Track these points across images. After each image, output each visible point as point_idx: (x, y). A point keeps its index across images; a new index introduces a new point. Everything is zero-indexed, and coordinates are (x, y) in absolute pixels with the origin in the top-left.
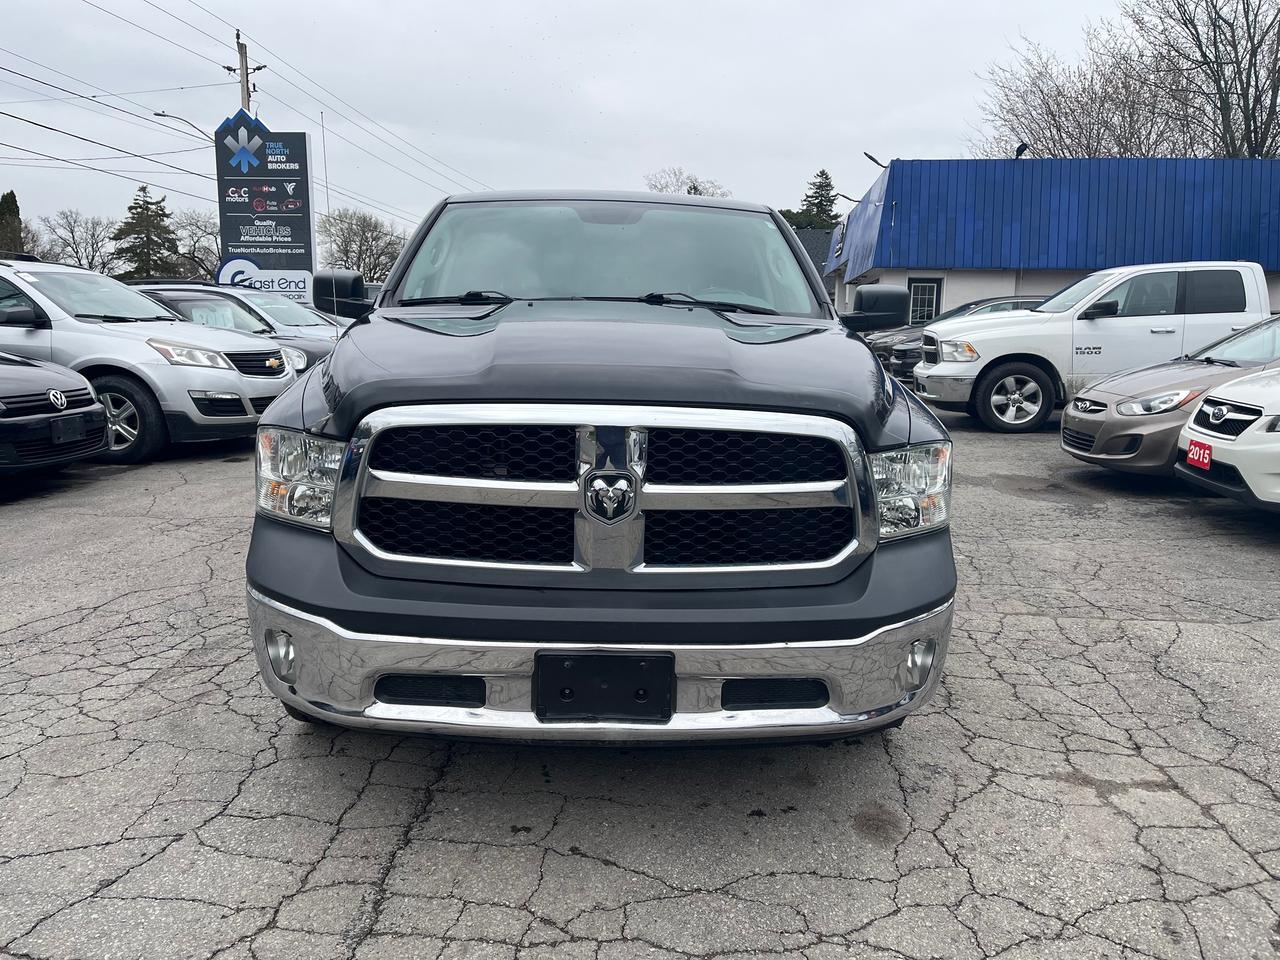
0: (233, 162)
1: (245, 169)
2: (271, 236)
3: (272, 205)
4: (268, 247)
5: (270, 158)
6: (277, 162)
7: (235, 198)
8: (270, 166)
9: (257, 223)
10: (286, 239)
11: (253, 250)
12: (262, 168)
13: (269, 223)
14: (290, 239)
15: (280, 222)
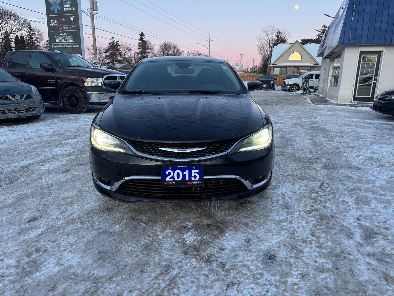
0: (52, 9)
1: (56, 12)
2: (66, 40)
3: (66, 27)
4: (65, 45)
5: (65, 6)
6: (67, 8)
7: (53, 24)
8: (65, 9)
9: (61, 34)
10: (72, 41)
11: (60, 46)
12: (62, 11)
13: (65, 34)
14: (73, 41)
15: (70, 34)
